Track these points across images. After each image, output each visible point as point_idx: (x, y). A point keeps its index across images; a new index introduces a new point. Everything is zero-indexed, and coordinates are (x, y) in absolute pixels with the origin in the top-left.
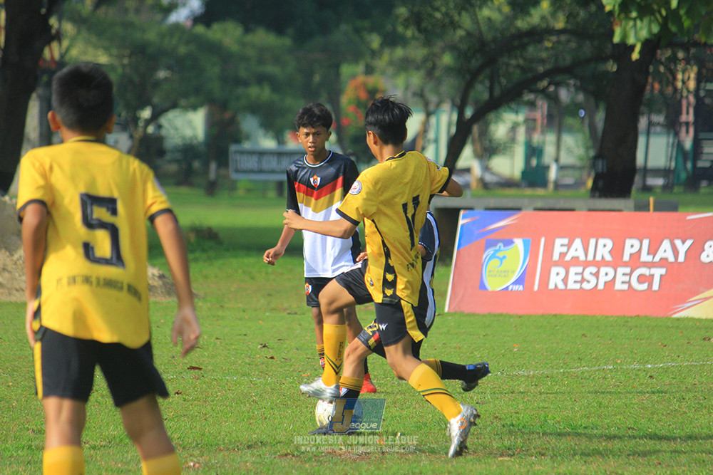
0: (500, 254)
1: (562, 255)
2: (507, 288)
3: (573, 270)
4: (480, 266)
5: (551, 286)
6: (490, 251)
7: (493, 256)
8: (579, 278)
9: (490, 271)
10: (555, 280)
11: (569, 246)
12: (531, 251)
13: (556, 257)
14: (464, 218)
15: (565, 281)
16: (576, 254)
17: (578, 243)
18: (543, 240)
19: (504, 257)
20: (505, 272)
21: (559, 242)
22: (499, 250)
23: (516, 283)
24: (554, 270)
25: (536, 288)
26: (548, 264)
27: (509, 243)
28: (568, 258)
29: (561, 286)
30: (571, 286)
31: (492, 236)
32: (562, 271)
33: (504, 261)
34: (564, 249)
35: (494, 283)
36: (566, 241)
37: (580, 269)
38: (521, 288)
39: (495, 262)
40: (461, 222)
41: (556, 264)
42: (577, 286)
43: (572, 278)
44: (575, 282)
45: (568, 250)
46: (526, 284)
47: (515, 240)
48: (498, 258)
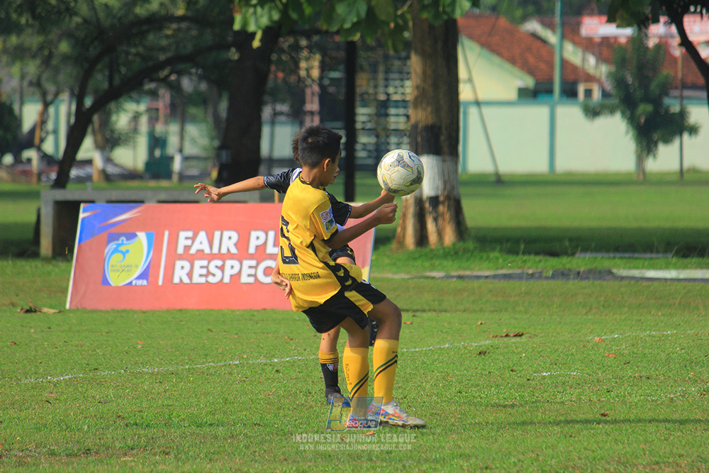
0: (123, 248)
1: (187, 248)
2: (131, 283)
3: (198, 263)
4: (102, 261)
5: (176, 280)
6: (112, 246)
7: (116, 251)
8: (204, 271)
9: (113, 266)
10: (180, 274)
11: (193, 239)
12: (155, 244)
13: (180, 250)
14: (84, 211)
15: (190, 275)
16: (200, 247)
17: (202, 236)
18: (167, 233)
19: (128, 251)
20: (128, 266)
21: (183, 235)
22: (122, 244)
23: (139, 277)
24: (179, 264)
25: (160, 282)
26: (173, 257)
27: (131, 236)
28: (193, 251)
29: (186, 280)
30: (197, 279)
31: (113, 230)
32: (187, 265)
33: (127, 255)
34: (189, 242)
35: (117, 279)
36: (190, 234)
37: (204, 263)
38: (145, 282)
39: (117, 257)
40: (82, 215)
41: (181, 257)
42: (203, 280)
43: (197, 271)
44: (201, 275)
45: (193, 242)
46: (151, 278)
47: (138, 234)
48: (121, 252)
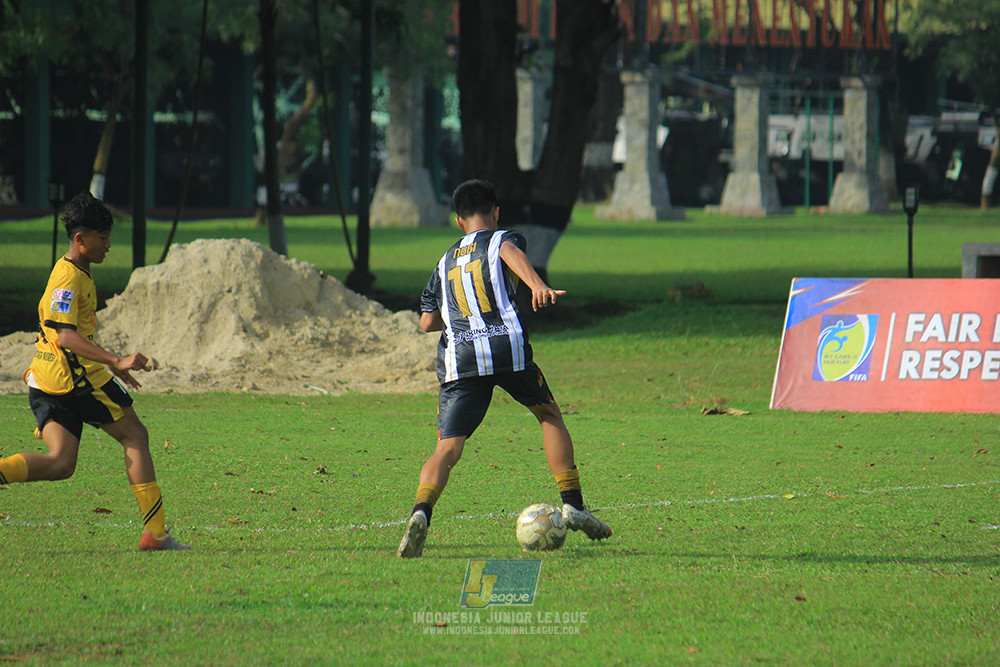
0: (840, 335)
1: (917, 335)
3: (930, 354)
4: (815, 351)
5: (902, 375)
6: (828, 331)
7: (831, 337)
8: (937, 364)
9: (826, 357)
10: (908, 368)
11: (926, 324)
12: (878, 329)
13: (909, 338)
14: (794, 289)
15: (919, 368)
16: (934, 334)
17: (937, 319)
18: (894, 315)
19: (845, 338)
20: (845, 357)
21: (913, 318)
22: (839, 330)
23: (858, 371)
24: (907, 354)
25: (883, 379)
26: (901, 346)
27: (851, 320)
28: (924, 339)
29: (914, 375)
30: (927, 374)
31: (830, 312)
32: (916, 356)
33: (844, 343)
34: (920, 328)
35: (831, 373)
36: (921, 317)
37: (938, 354)
38: (864, 378)
39: (833, 345)
40: (792, 293)
41: (909, 346)
42: (935, 375)
43: (929, 364)
44: (932, 370)
45: (925, 329)
46: (872, 373)
47: (859, 316)
48: (837, 339)
